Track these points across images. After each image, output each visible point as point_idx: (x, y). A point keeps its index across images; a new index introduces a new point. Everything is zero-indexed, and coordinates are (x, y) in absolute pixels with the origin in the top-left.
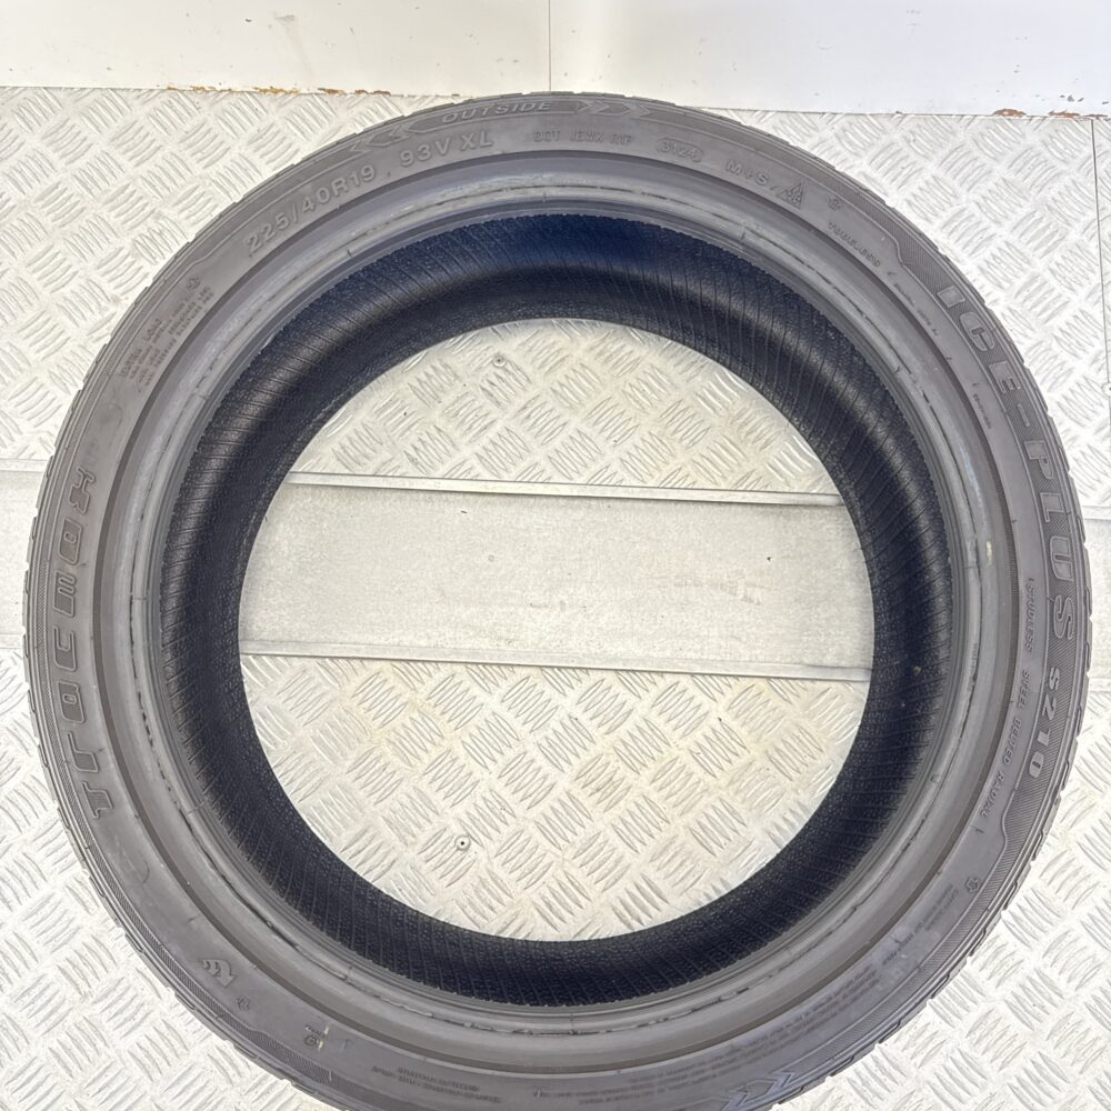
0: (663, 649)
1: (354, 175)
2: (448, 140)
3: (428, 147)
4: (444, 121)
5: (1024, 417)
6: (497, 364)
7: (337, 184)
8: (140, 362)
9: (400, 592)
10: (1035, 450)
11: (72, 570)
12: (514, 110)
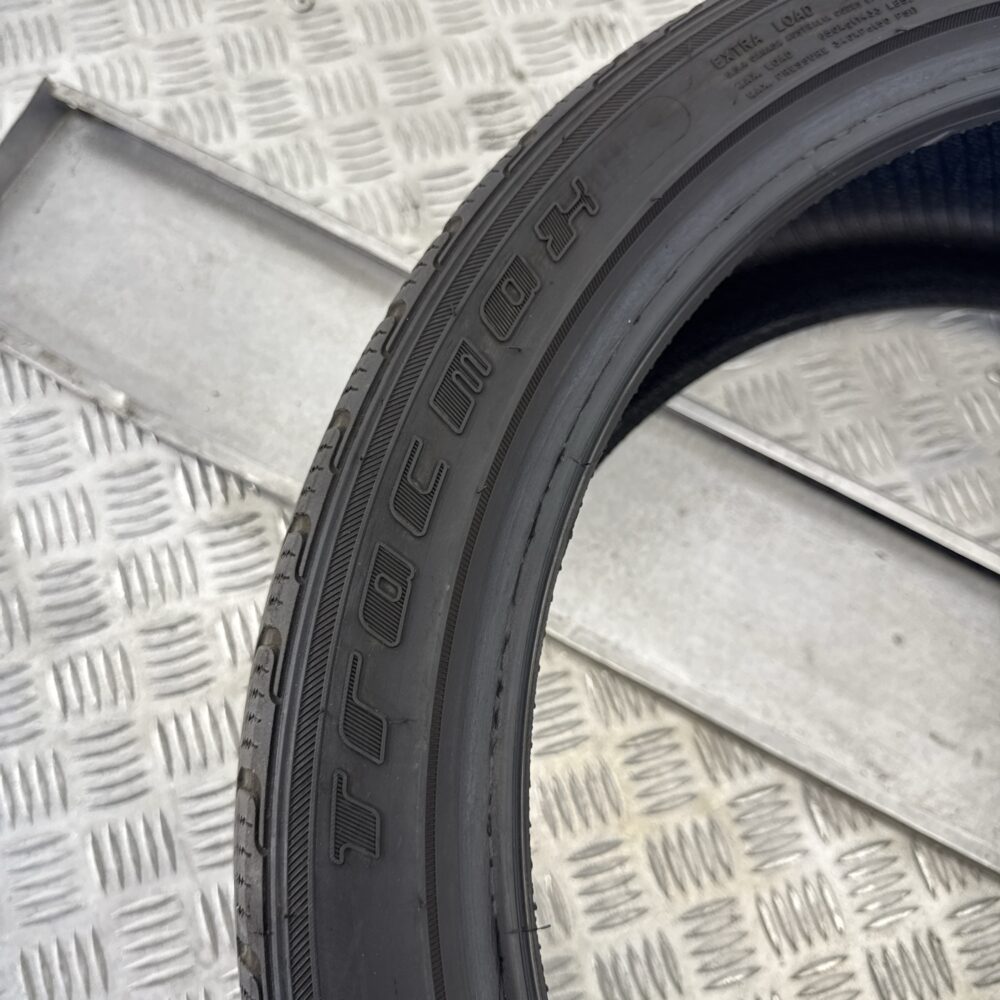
8: (752, 59)
9: (748, 627)
11: (491, 349)
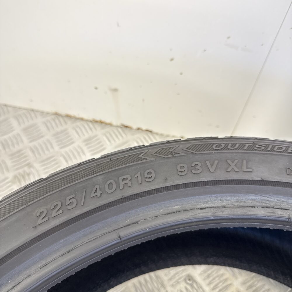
1: (138, 175)
2: (216, 162)
3: (200, 164)
4: (214, 147)
6: (188, 282)
7: (123, 180)
12: (269, 149)
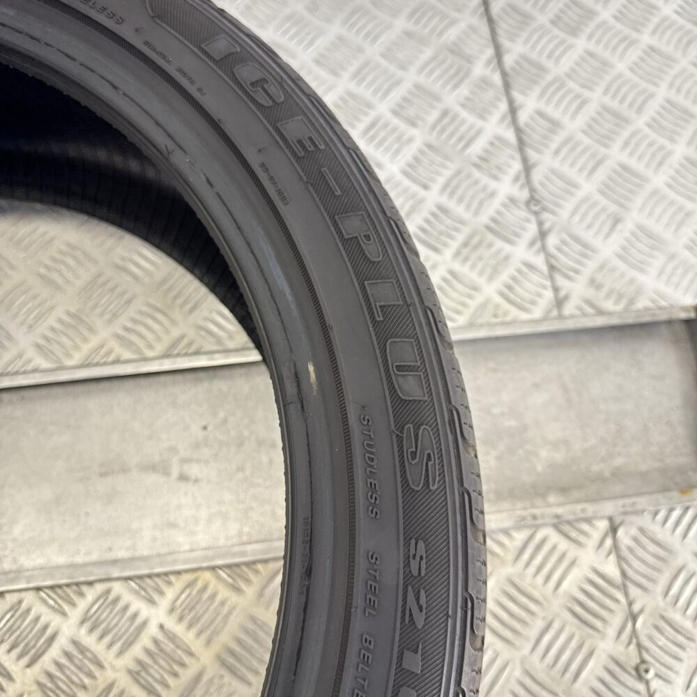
0: (88, 553)
5: (333, 184)
10: (353, 225)
